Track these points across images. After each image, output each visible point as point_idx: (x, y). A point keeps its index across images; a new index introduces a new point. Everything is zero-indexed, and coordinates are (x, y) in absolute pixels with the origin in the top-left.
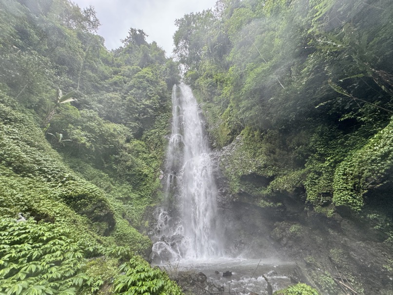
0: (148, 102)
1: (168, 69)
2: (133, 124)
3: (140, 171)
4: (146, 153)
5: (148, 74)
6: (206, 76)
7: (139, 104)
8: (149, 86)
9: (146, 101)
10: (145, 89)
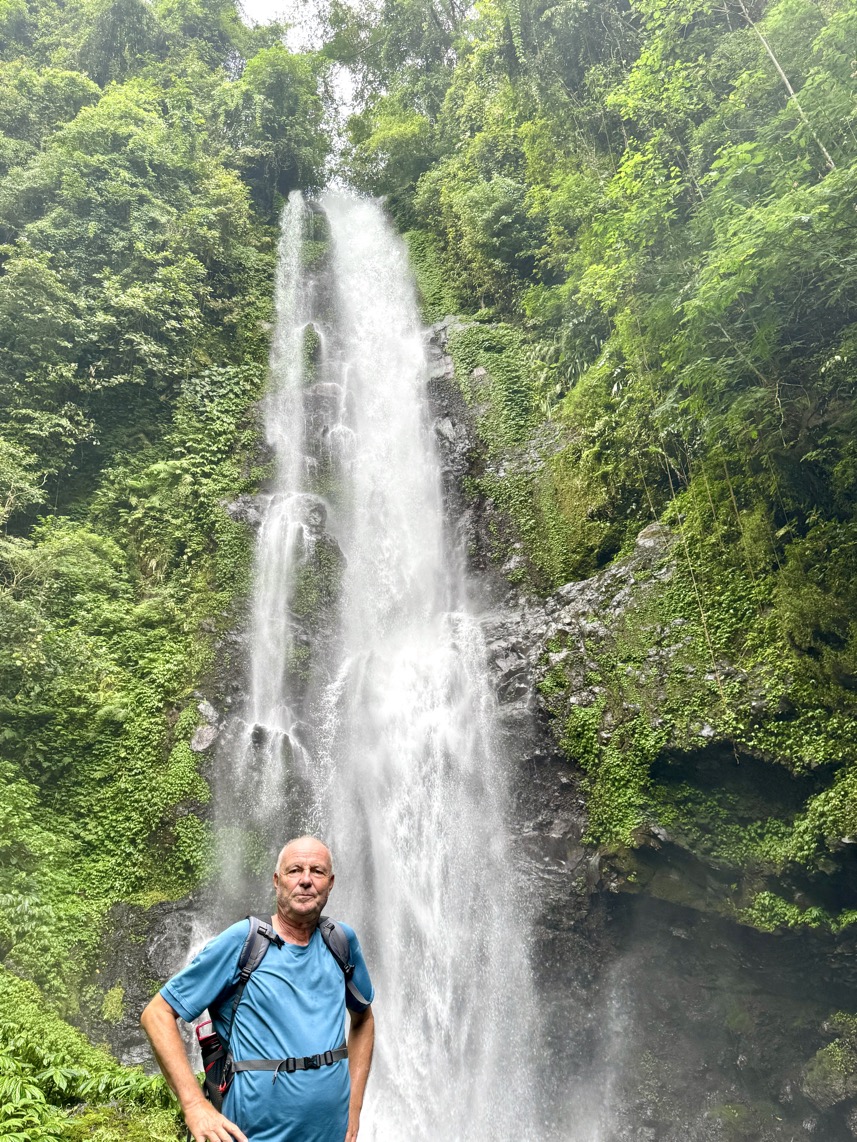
0: (134, 298)
1: (258, 98)
2: (45, 423)
3: (80, 701)
4: (114, 595)
5: (139, 122)
6: (483, 158)
7: (82, 303)
8: (142, 200)
9: (125, 286)
10: (119, 213)
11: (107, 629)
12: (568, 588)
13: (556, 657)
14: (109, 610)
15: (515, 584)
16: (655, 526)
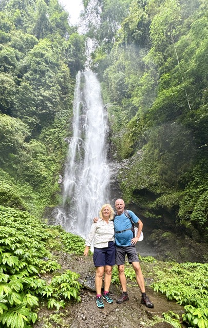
2: (31, 120)
3: (39, 173)
11: (43, 161)
12: (124, 160)
13: (120, 172)
14: (43, 157)
15: (115, 159)
16: (140, 150)
